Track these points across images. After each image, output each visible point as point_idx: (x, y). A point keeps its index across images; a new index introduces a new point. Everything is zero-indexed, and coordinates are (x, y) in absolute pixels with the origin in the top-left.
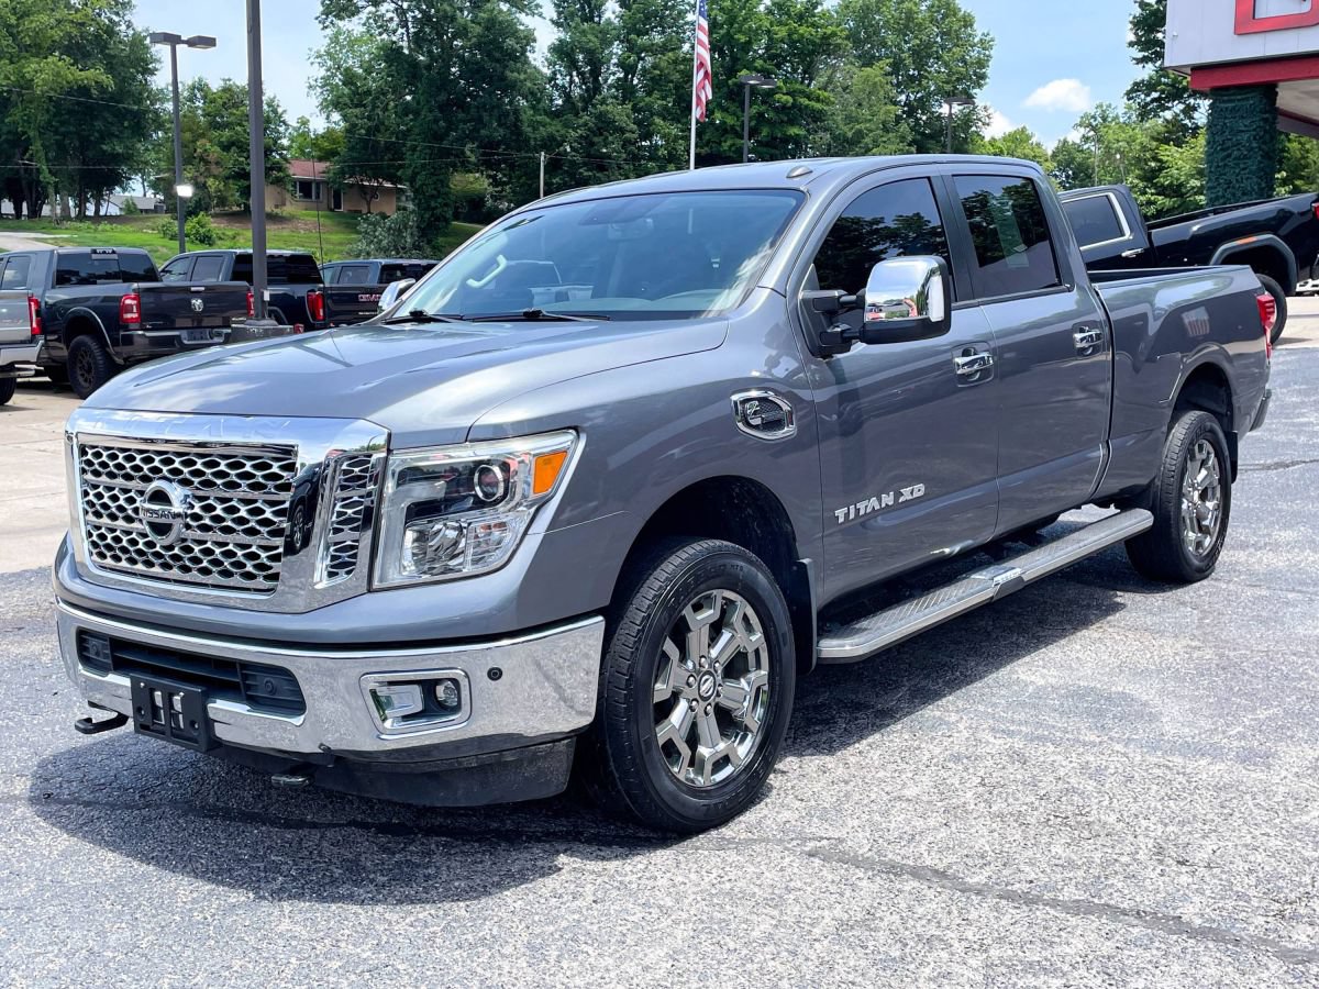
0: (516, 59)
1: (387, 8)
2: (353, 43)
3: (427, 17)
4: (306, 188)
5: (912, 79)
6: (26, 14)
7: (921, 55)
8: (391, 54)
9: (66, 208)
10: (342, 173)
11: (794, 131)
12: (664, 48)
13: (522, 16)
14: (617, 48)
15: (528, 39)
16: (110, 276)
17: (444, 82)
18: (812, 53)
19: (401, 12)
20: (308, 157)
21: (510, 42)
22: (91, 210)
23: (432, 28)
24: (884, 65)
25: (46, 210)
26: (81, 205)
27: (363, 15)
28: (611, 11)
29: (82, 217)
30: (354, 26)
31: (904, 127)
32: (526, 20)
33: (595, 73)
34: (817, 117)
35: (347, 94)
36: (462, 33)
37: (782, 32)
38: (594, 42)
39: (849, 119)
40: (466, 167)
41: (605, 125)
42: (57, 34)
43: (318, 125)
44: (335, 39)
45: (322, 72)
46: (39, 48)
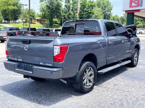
0: (60, 7)
1: (47, 1)
2: (43, 4)
3: (51, 2)
4: (38, 20)
5: (104, 9)
6: (9, 1)
7: (105, 7)
8: (47, 6)
9: (12, 22)
10: (42, 19)
11: (91, 15)
12: (77, 6)
13: (61, 2)
14: (72, 6)
15: (62, 5)
16: (15, 30)
17: (53, 9)
18: (93, 6)
19: (48, 1)
20: (38, 17)
21: (60, 5)
22: (15, 22)
23: (52, 3)
24: (101, 8)
25: (10, 22)
26: (14, 21)
27: (44, 2)
28: (71, 2)
29: (14, 23)
30: (43, 3)
31: (103, 15)
32: (62, 3)
33: (69, 8)
34: (93, 13)
35: (42, 10)
36: (55, 4)
37: (90, 4)
38: (69, 5)
39: (97, 14)
40: (55, 18)
41: (70, 14)
42: (12, 3)
43: (39, 13)
44: (41, 4)
45: (40, 8)
46: (10, 5)
